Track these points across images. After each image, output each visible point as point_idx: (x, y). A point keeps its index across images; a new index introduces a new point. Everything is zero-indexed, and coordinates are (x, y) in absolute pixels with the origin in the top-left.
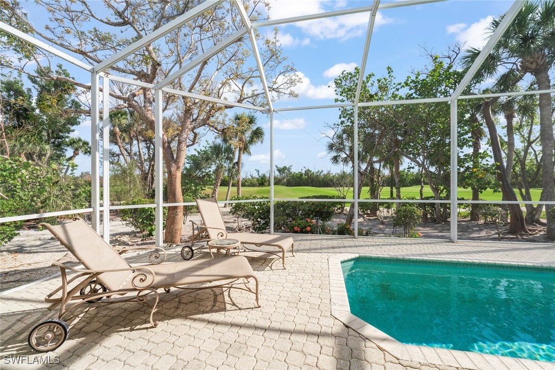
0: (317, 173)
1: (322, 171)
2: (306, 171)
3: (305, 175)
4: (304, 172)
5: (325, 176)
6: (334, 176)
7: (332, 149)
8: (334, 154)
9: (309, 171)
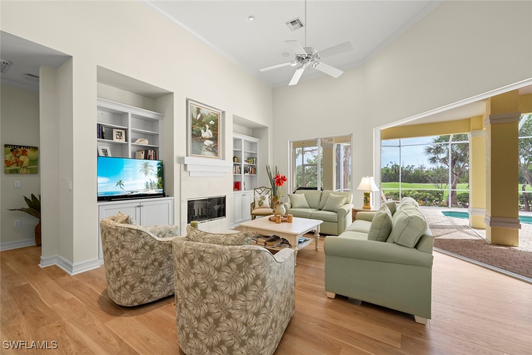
0: (407, 168)
1: (413, 166)
2: (393, 166)
3: (392, 171)
4: (390, 168)
5: (417, 171)
6: (427, 171)
7: (430, 152)
8: (432, 156)
9: (397, 166)
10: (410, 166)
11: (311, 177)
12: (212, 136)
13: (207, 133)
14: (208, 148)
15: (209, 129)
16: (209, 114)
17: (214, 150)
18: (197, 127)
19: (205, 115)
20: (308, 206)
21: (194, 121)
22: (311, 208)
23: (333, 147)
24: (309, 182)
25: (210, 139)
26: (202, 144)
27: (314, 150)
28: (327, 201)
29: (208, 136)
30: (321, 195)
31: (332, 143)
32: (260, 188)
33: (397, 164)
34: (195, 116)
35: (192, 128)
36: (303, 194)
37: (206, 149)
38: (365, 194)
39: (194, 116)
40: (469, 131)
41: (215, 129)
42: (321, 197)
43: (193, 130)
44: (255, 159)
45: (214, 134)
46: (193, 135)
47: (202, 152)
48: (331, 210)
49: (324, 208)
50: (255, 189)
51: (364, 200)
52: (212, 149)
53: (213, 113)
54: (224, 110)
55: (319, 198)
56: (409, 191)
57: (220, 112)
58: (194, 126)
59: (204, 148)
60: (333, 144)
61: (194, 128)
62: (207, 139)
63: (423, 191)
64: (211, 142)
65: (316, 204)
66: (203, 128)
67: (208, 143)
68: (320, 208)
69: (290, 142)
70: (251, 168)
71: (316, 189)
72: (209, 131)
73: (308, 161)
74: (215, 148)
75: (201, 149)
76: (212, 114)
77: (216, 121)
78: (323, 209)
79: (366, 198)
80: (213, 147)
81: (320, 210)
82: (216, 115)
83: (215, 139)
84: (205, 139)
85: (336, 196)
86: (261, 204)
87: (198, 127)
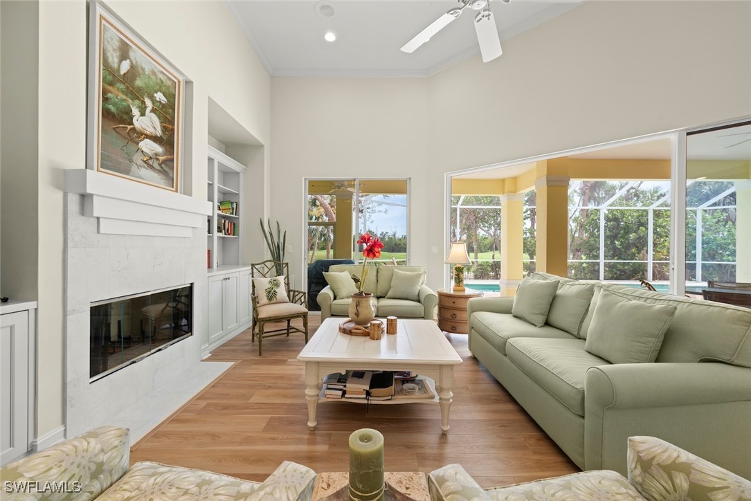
10: (385, 233)
12: (159, 133)
13: (147, 122)
14: (151, 162)
15: (153, 111)
16: (154, 73)
17: (166, 167)
18: (117, 95)
19: (143, 69)
21: (111, 77)
25: (155, 139)
26: (132, 147)
28: (393, 281)
29: (149, 130)
30: (378, 272)
31: (353, 191)
32: (264, 263)
34: (113, 59)
35: (105, 92)
37: (145, 162)
38: (456, 269)
39: (110, 60)
40: (503, 194)
41: (167, 114)
42: (377, 275)
43: (105, 99)
44: (235, 206)
45: (164, 129)
46: (106, 114)
47: (134, 168)
48: (404, 296)
49: (390, 294)
50: (253, 265)
51: (456, 278)
52: (160, 165)
53: (162, 72)
54: (191, 78)
55: (375, 278)
57: (181, 78)
58: (110, 88)
59: (138, 159)
60: (353, 194)
61: (109, 95)
62: (147, 137)
64: (158, 149)
66: (137, 102)
67: (148, 146)
68: (381, 294)
69: (305, 179)
70: (227, 221)
72: (154, 116)
74: (166, 165)
75: (131, 161)
76: (160, 76)
77: (171, 97)
78: (388, 296)
79: (458, 275)
80: (164, 162)
81: (383, 298)
82: (169, 83)
83: (167, 140)
84: (142, 135)
85: (407, 273)
86: (271, 295)
87: (124, 97)
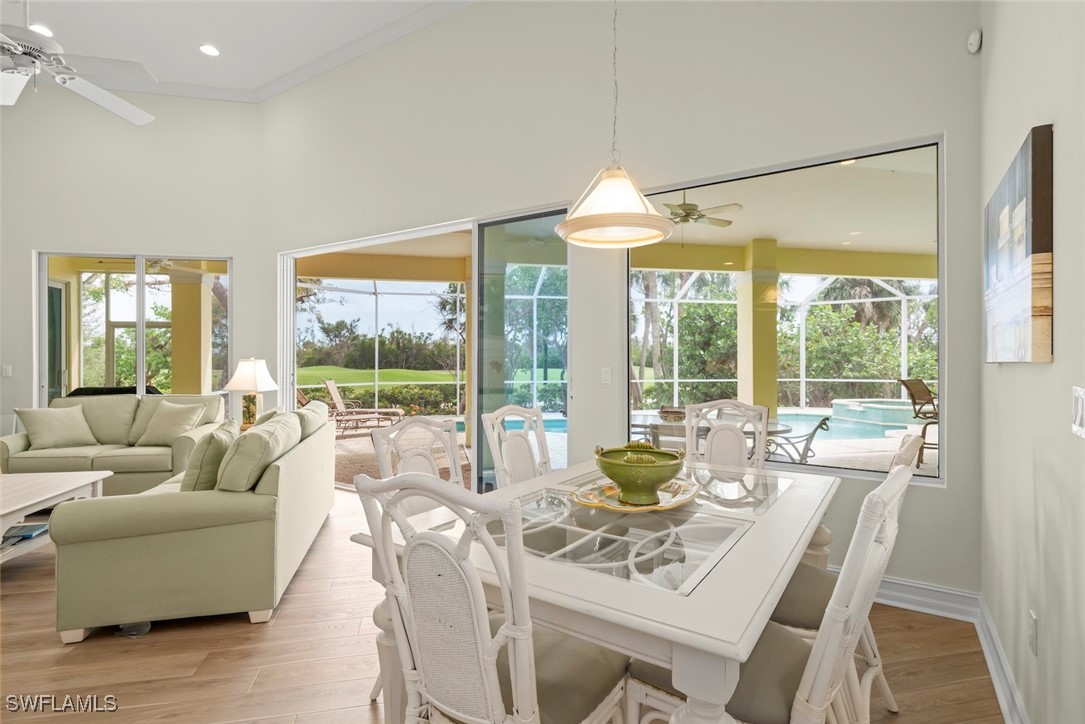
1: (430, 335)
2: (393, 333)
3: (392, 343)
4: (388, 337)
5: (437, 345)
7: (445, 309)
8: (448, 316)
9: (401, 333)
11: (165, 356)
20: (94, 440)
22: (101, 442)
23: (201, 281)
24: (162, 371)
27: (160, 283)
28: (153, 419)
30: (138, 406)
31: (200, 272)
33: (401, 329)
36: (79, 407)
38: (245, 398)
40: (464, 280)
42: (136, 411)
48: (160, 442)
49: (142, 440)
51: (244, 412)
55: (129, 416)
56: (406, 387)
60: (200, 276)
63: (432, 385)
65: (119, 431)
68: (131, 440)
71: (132, 390)
73: (155, 308)
78: (139, 442)
79: (247, 407)
81: (131, 445)
85: (178, 406)
